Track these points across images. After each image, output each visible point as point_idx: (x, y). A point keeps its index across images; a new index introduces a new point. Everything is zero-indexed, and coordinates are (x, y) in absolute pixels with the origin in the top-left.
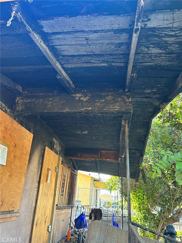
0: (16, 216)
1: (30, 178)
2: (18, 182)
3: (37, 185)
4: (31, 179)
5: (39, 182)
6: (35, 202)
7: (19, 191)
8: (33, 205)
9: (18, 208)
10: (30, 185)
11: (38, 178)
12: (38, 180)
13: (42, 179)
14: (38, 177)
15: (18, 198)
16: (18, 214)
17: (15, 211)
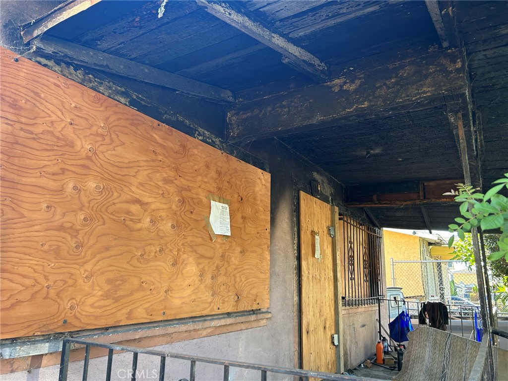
0: (267, 319)
1: (279, 252)
2: (259, 261)
3: (296, 263)
4: (282, 254)
5: (299, 258)
6: (297, 294)
7: (262, 276)
8: (295, 299)
9: (267, 305)
10: (281, 264)
11: (296, 251)
12: (296, 255)
13: (303, 252)
14: (294, 250)
15: (265, 288)
16: (269, 316)
17: (264, 310)
